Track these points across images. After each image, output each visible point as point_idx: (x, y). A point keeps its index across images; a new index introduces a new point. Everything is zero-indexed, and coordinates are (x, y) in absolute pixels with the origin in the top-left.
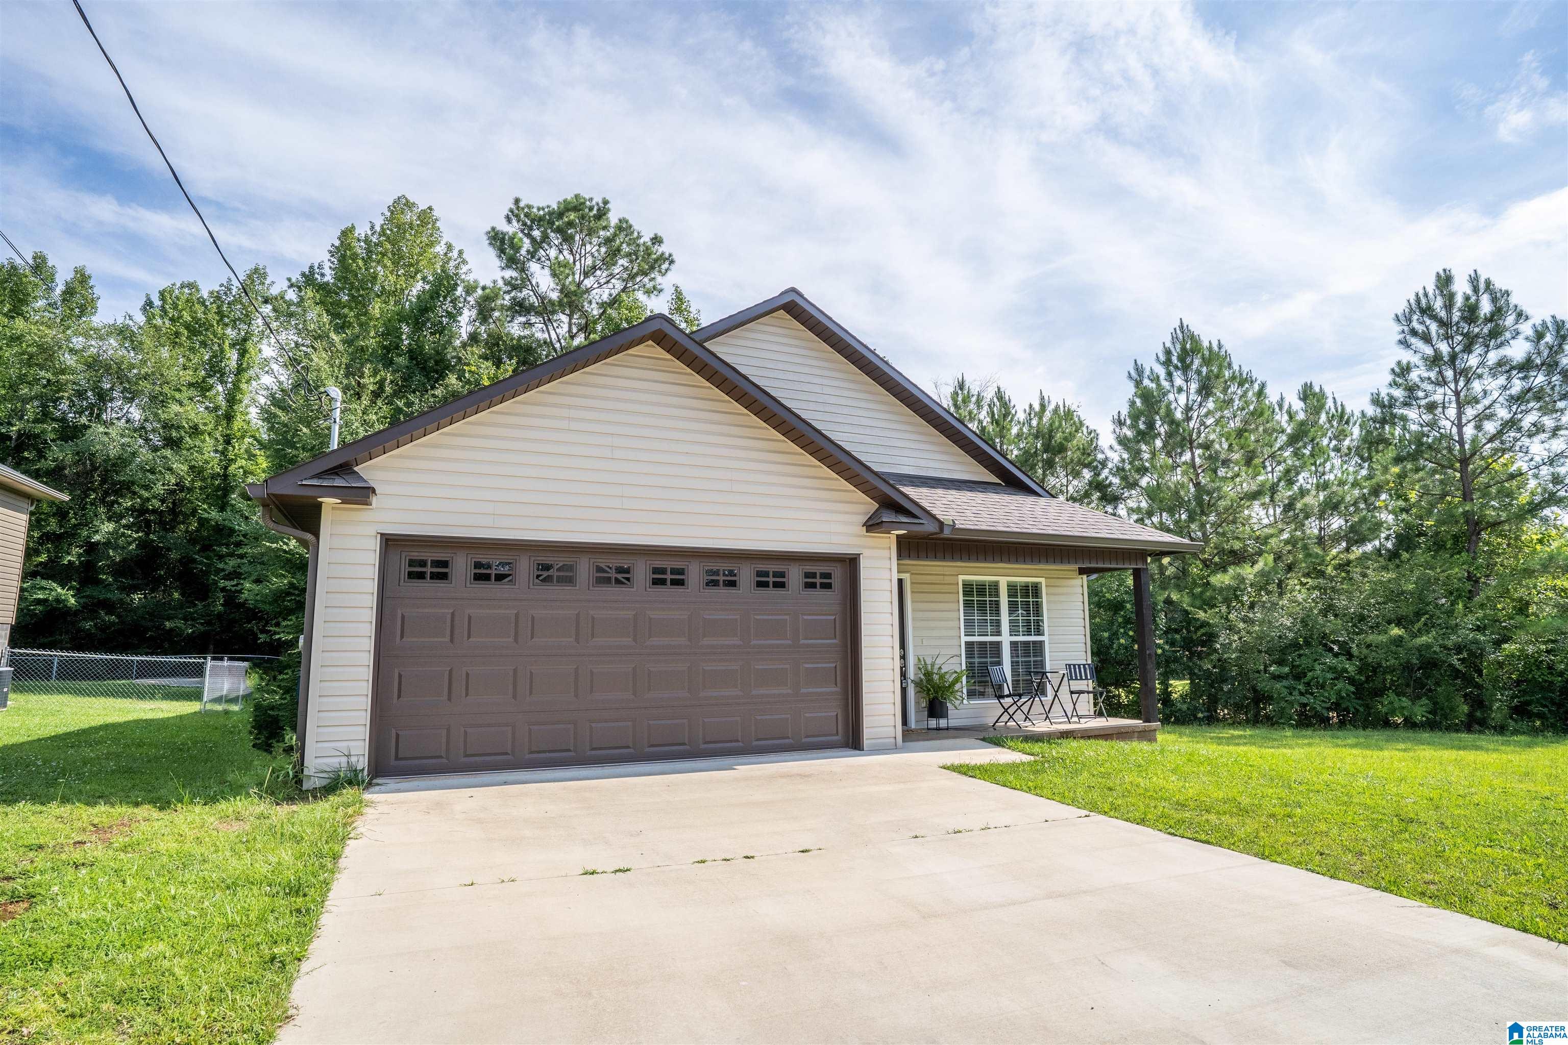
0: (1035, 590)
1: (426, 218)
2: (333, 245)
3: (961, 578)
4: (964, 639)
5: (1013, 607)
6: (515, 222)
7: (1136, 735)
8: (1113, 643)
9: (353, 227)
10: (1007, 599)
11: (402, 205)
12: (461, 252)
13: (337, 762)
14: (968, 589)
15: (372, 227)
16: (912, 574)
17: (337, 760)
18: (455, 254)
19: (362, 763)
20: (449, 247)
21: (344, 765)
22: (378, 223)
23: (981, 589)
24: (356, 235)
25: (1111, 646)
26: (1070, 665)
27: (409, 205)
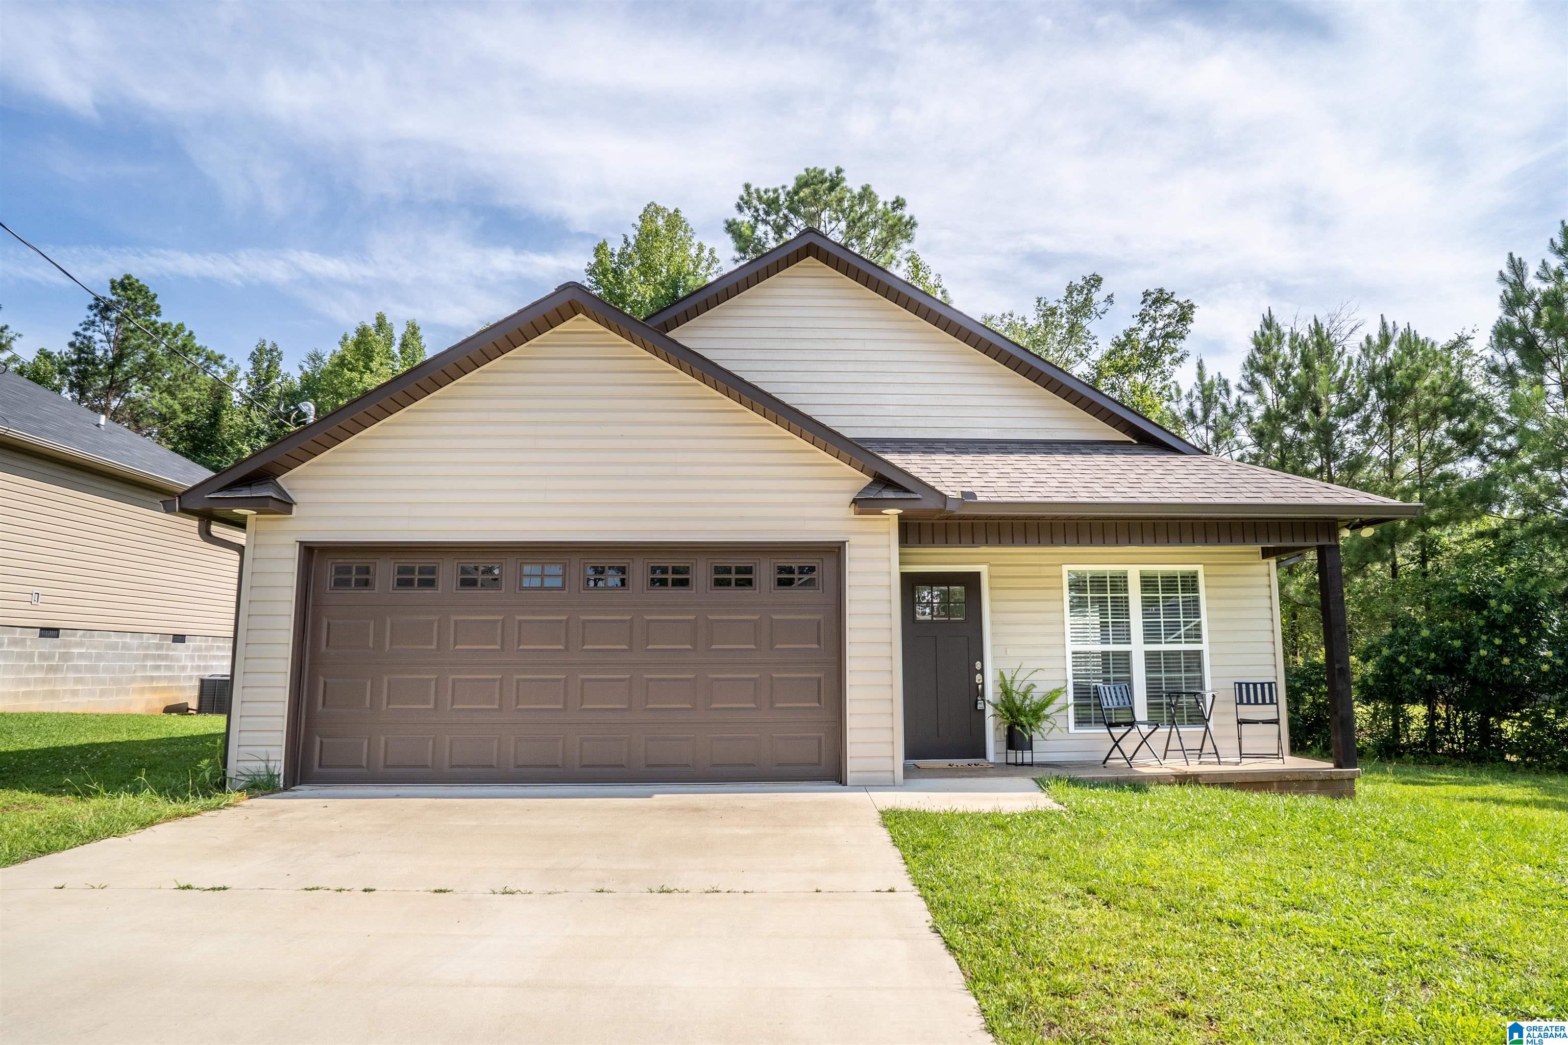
0: (1190, 582)
1: (675, 221)
2: (589, 264)
3: (1066, 568)
4: (1071, 647)
5: (1149, 605)
6: (746, 211)
7: (1315, 785)
8: (1470, 656)
9: (605, 243)
10: (1140, 595)
11: (651, 212)
12: (712, 251)
13: (256, 766)
14: (1077, 585)
15: (626, 241)
16: (991, 565)
17: (257, 764)
18: (706, 254)
19: (279, 768)
20: (701, 248)
21: (263, 769)
22: (632, 234)
23: (1099, 582)
24: (609, 250)
25: (1467, 660)
26: (1240, 684)
27: (658, 211)
